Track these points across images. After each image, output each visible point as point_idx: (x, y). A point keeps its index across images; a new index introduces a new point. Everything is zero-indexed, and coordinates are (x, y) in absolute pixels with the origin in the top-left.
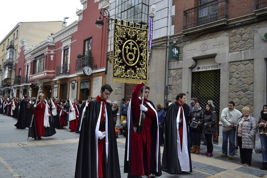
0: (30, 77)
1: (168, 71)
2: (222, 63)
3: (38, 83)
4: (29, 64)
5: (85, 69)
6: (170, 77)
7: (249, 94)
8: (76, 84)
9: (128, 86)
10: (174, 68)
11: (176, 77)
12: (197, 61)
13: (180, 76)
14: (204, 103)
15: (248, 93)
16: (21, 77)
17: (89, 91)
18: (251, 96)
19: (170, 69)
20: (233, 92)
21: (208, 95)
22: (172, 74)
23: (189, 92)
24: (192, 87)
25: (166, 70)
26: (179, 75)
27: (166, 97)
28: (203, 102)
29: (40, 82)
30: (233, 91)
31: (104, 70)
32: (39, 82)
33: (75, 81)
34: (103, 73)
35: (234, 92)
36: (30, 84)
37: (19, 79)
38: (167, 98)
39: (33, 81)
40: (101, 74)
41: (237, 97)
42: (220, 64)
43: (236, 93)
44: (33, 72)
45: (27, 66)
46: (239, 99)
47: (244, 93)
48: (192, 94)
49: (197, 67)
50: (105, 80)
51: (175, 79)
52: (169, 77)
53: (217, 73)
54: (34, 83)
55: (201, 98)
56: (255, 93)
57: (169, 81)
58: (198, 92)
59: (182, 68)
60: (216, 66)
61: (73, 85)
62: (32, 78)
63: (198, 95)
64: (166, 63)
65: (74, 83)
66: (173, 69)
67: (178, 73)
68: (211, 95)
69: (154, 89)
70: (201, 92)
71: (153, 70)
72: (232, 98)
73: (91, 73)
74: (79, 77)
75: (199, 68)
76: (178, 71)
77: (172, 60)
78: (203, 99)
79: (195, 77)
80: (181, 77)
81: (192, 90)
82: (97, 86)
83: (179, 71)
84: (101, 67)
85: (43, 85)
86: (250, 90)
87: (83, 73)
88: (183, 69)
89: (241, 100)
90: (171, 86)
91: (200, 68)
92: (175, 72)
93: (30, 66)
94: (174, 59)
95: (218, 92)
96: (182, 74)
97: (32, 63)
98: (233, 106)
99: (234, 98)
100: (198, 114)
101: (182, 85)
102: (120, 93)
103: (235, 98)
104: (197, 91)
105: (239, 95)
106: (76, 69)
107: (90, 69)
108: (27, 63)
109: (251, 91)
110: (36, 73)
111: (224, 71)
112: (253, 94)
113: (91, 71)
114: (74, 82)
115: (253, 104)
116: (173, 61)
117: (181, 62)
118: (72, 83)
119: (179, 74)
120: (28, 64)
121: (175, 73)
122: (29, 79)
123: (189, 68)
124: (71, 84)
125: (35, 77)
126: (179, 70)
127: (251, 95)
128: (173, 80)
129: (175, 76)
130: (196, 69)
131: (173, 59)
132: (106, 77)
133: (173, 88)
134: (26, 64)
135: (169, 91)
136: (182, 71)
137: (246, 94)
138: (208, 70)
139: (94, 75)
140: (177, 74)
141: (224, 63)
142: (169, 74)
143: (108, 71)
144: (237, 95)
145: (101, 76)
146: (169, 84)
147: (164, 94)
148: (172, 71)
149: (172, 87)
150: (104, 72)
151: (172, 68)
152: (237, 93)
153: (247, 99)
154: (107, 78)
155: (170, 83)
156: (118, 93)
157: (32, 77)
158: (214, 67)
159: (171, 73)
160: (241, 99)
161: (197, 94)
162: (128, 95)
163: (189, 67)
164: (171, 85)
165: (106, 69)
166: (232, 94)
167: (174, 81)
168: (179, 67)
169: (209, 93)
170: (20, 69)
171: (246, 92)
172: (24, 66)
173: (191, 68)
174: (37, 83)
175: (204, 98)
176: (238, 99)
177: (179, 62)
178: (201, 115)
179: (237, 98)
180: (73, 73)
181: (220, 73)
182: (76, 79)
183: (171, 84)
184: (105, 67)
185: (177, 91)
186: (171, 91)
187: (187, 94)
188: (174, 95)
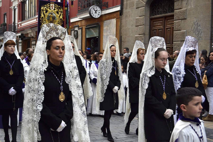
0: (18, 25)
3: (30, 33)
4: (16, 7)
5: (92, 10)
8: (80, 32)
9: (155, 31)
16: (8, 25)
17: (98, 40)
29: (32, 31)
31: (118, 9)
32: (30, 31)
33: (78, 27)
34: (117, 13)
36: (19, 34)
37: (4, 28)
39: (23, 29)
40: (115, 15)
44: (22, 18)
45: (13, 10)
50: (121, 24)
54: (24, 33)
61: (76, 33)
62: (21, 26)
65: (77, 31)
69: (194, 33)
71: (192, 4)
73: (100, 14)
74: (83, 21)
82: (109, 33)
84: (114, 6)
85: (35, 34)
87: (89, 15)
93: (17, 10)
97: (19, 5)
106: (78, 11)
107: (98, 9)
108: (13, 5)
110: (26, 19)
113: (100, 11)
114: (76, 29)
118: (74, 30)
120: (14, 7)
122: (17, 28)
124: (73, 32)
125: (25, 24)
132: (122, 19)
134: (12, 7)
139: (104, 18)
143: (125, 11)
145: (114, 18)
147: (209, 41)
150: (119, 13)
154: (124, 21)
157: (21, 24)
165: (122, 8)
170: (5, 14)
172: (10, 10)
174: (28, 32)
180: (75, 16)
182: (79, 24)
184: (119, 5)
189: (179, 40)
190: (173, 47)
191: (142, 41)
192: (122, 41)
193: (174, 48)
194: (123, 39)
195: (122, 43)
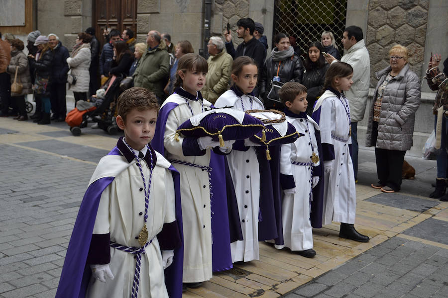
7: (416, 16)
14: (306, 41)
15: (415, 11)
18: (421, 20)
20: (378, 10)
21: (316, 17)
23: (268, 10)
27: (207, 23)
28: (303, 37)
30: (379, 8)
35: (381, 9)
38: (209, 27)
41: (388, 22)
43: (386, 12)
46: (392, 29)
47: (405, 13)
48: (275, 17)
55: (299, 25)
56: (432, 11)
58: (293, 10)
63: (292, 18)
68: (324, 17)
70: (301, 10)
72: (376, 26)
78: (303, 29)
81: (276, 3)
86: (421, 5)
89: (398, 30)
95: (341, 9)
98: (347, 38)
99: (381, 26)
100: (287, 67)
102: (79, 11)
103: (384, 25)
105: (394, 17)
109: (424, 8)
112: (427, 14)
115: (425, 42)
127: (422, 16)
135: (216, 7)
137: (409, 13)
144: (388, 18)
147: (200, 15)
152: (389, 12)
153: (410, 28)
156: (73, 12)
160: (398, 27)
161: (288, 14)
162: (102, 18)
166: (376, 13)
169: (320, 14)
171: (409, 9)
175: (307, 25)
176: (389, 27)
178: (294, 68)
179: (387, 26)
185: (236, 6)
186: (220, 6)
187: (263, 16)
188: (228, 18)
189: (148, 12)
190: (136, 25)
191: (78, 10)
192: (39, 8)
193: (138, 25)
194: (40, 6)
195: (39, 12)
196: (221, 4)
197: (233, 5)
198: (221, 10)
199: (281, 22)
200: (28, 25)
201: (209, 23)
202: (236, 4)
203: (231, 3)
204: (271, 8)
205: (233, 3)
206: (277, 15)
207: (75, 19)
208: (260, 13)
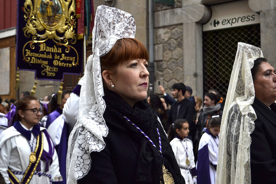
1: (153, 31)
2: (263, 10)
6: (158, 44)
10: (166, 24)
11: (169, 44)
12: (211, 7)
13: (179, 40)
19: (156, 26)
22: (162, 37)
23: (198, 74)
24: (204, 63)
25: (148, 29)
26: (176, 40)
27: (151, 86)
31: (13, 33)
34: (11, 39)
38: (153, 89)
40: (8, 42)
42: (259, 13)
48: (205, 80)
49: (212, 21)
51: (169, 47)
52: (154, 45)
53: (252, 32)
57: (156, 51)
59: (182, 24)
60: (251, 18)
64: (148, 13)
66: (164, 27)
67: (174, 34)
75: (216, 21)
76: (174, 31)
77: (159, 9)
79: (208, 43)
80: (179, 42)
81: (204, 68)
83: (176, 31)
84: (5, 27)
88: (184, 25)
90: (161, 63)
91: (218, 23)
92: (167, 33)
94: (164, 5)
96: (182, 36)
101: (183, 59)
102: (51, 82)
104: (215, 71)
111: (267, 27)
116: (163, 8)
117: (179, 11)
119: (176, 37)
121: (168, 35)
123: (197, 23)
126: (175, 29)
128: (164, 50)
129: (168, 40)
130: (211, 24)
131: (161, 6)
133: (165, 66)
135: (158, 74)
136: (182, 29)
138: (234, 25)
140: (172, 36)
141: (267, 11)
142: (156, 37)
145: (6, 47)
146: (157, 59)
148: (161, 32)
149: (163, 64)
150: (14, 39)
151: (161, 24)
155: (159, 57)
156: (47, 83)
158: (246, 19)
159: (160, 36)
161: (215, 76)
162: (69, 86)
163: (197, 21)
164: (161, 61)
167: (165, 52)
168: (176, 22)
173: (201, 23)
177: (176, 12)
181: (259, 31)
183: (161, 59)
184: (14, 28)
185: (173, 73)
186: (161, 73)
187: (194, 79)
188: (168, 82)
196: (162, 71)
197: (171, 72)
198: (162, 76)
199: (209, 82)
200: (12, 94)
201: (153, 86)
202: (173, 71)
203: (169, 70)
204: (200, 72)
205: (171, 70)
206: (206, 77)
207: (48, 88)
208: (193, 77)
